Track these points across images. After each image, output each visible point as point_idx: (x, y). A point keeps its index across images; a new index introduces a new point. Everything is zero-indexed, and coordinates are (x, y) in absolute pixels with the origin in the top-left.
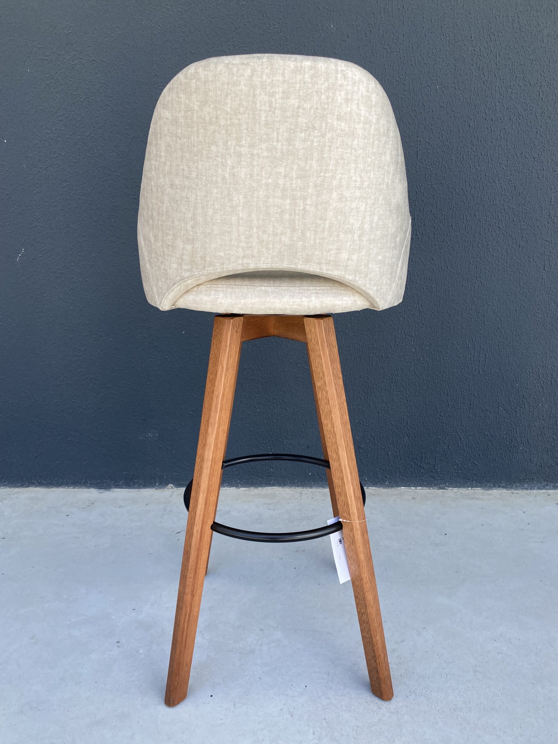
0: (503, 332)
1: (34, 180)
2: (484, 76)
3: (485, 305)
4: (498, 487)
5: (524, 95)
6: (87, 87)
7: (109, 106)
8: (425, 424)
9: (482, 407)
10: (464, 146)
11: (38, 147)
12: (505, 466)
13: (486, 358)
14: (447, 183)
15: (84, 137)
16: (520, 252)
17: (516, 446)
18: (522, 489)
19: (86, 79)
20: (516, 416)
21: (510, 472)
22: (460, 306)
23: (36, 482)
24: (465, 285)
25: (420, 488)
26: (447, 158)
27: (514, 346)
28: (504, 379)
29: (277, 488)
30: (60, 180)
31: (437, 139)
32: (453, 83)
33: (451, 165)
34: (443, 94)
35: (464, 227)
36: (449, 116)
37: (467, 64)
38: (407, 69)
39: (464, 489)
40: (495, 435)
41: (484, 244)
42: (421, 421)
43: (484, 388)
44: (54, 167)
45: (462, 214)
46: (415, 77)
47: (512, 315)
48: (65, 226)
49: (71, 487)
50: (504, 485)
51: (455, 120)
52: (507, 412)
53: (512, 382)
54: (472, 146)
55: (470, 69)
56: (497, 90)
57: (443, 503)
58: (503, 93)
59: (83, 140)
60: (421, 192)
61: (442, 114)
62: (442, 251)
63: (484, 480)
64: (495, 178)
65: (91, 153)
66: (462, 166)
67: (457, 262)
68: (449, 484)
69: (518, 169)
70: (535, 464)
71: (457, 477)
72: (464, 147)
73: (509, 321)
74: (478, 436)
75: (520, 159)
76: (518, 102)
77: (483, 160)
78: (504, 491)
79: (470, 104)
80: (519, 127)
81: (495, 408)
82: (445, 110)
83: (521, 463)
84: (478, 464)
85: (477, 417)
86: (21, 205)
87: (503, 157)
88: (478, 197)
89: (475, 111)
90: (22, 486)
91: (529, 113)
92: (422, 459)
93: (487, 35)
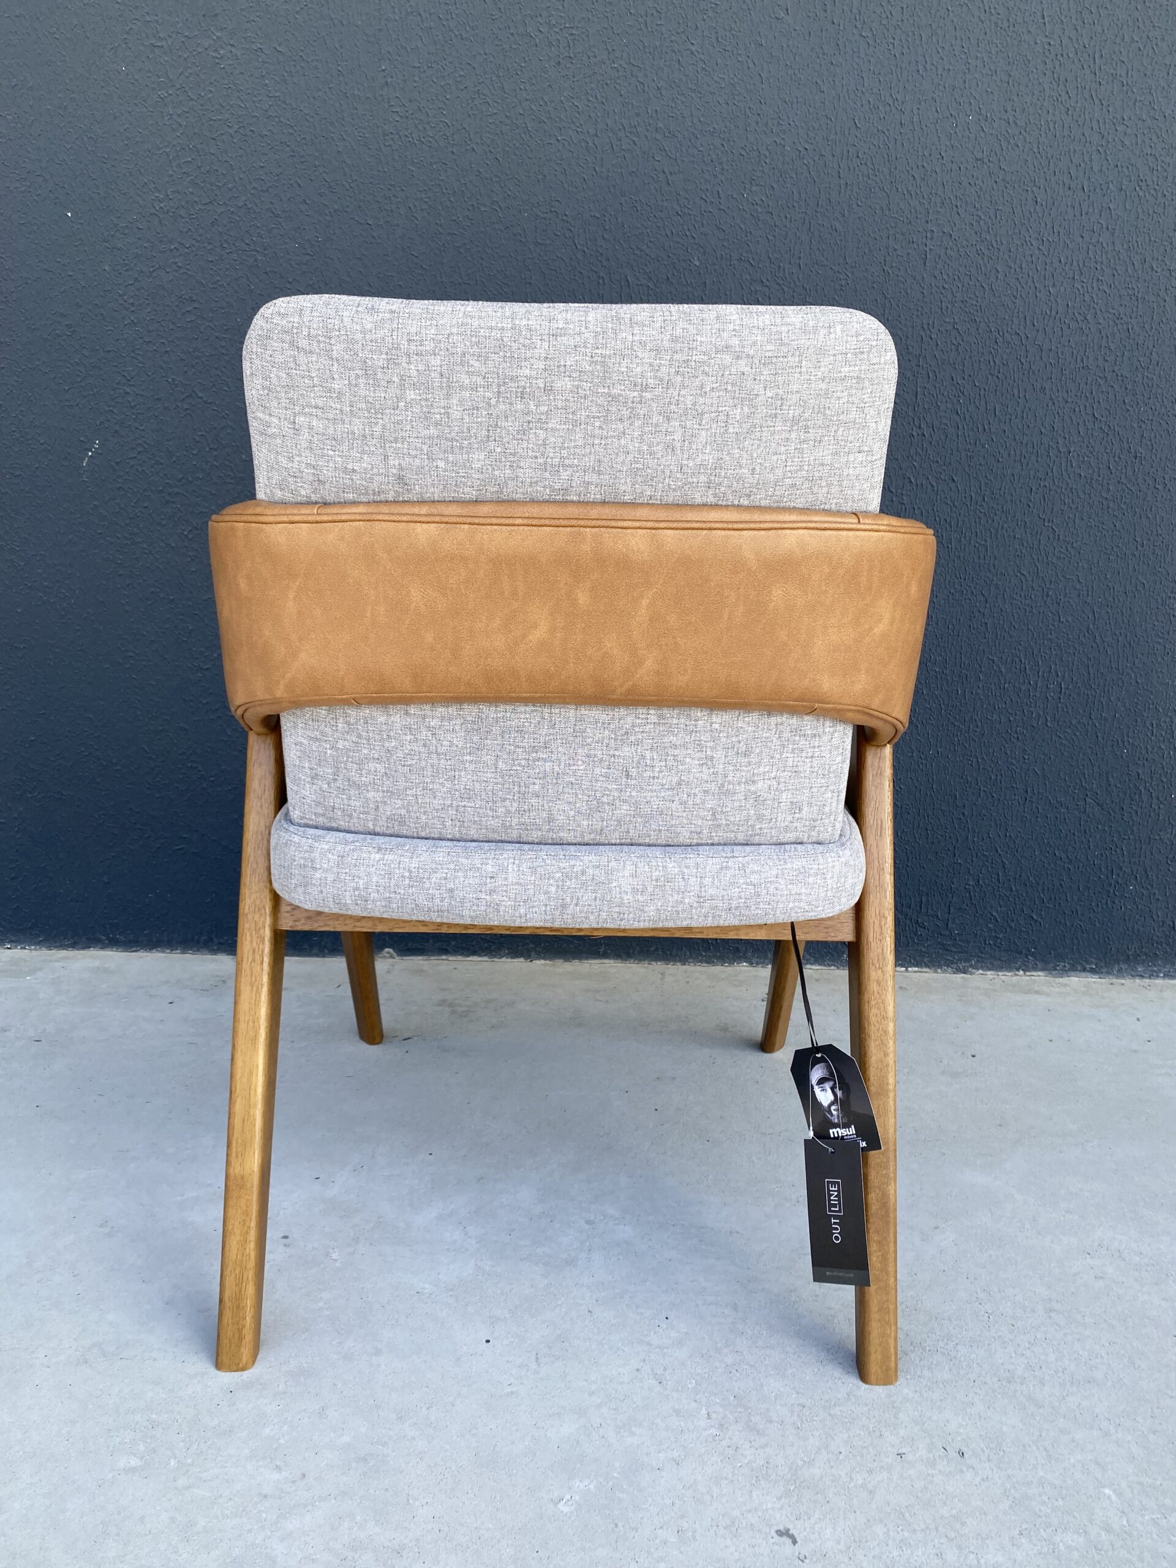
0: (1097, 637)
1: (125, 298)
2: (1067, 98)
3: (1060, 581)
4: (1080, 971)
5: (1151, 139)
6: (243, 106)
7: (288, 146)
8: (929, 832)
9: (1050, 797)
10: (1024, 243)
11: (138, 228)
12: (1097, 925)
13: (1061, 693)
14: (986, 320)
15: (232, 210)
16: (1136, 470)
17: (1120, 882)
18: (1132, 976)
19: (242, 88)
20: (1123, 819)
21: (1107, 940)
22: (1008, 580)
23: (104, 938)
24: (1020, 537)
25: (916, 969)
26: (986, 267)
27: (1120, 667)
28: (1097, 737)
29: (612, 961)
30: (181, 297)
31: (968, 227)
32: (1002, 110)
33: (994, 281)
34: (982, 134)
35: (1019, 413)
36: (993, 180)
37: (1032, 72)
38: (908, 80)
39: (1010, 974)
40: (1076, 858)
41: (1061, 450)
42: (921, 825)
43: (1056, 756)
44: (168, 270)
45: (1015, 385)
46: (924, 98)
47: (1116, 602)
48: (186, 395)
49: (177, 949)
50: (1094, 967)
51: (1006, 187)
52: (1102, 809)
53: (1115, 744)
54: (1041, 243)
55: (1040, 83)
56: (1095, 127)
57: (964, 999)
58: (1106, 134)
59: (230, 215)
60: (931, 338)
61: (980, 176)
62: (972, 464)
63: (1051, 954)
64: (1086, 312)
65: (247, 242)
66: (1019, 286)
67: (1003, 487)
68: (978, 961)
69: (1136, 294)
70: (1161, 923)
71: (994, 947)
72: (1023, 245)
73: (1111, 615)
74: (1041, 860)
75: (1140, 272)
76: (1138, 153)
77: (1063, 274)
78: (1093, 980)
79: (1038, 156)
80: (1139, 207)
81: (1078, 801)
82: (985, 166)
83: (1130, 920)
84: (1039, 920)
85: (1039, 820)
86: (98, 348)
87: (1103, 267)
88: (1050, 350)
89: (1048, 170)
90: (74, 946)
91: (1161, 177)
92: (921, 908)
93: (1077, 12)
